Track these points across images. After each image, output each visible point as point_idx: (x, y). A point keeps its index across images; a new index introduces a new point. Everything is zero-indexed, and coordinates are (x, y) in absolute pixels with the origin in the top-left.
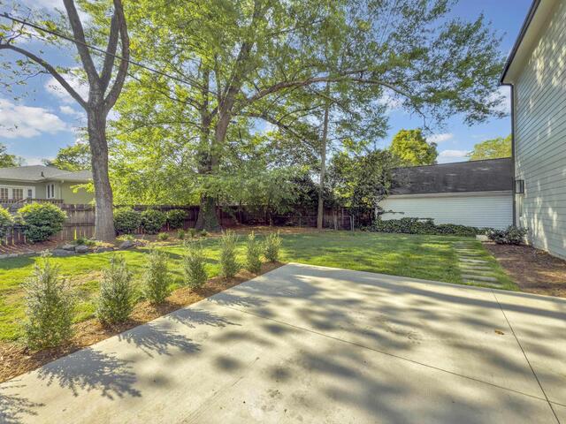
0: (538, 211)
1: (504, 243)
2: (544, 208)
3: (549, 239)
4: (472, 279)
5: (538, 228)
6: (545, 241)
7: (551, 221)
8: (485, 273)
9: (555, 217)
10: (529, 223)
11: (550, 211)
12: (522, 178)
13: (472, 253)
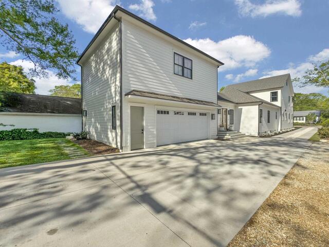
0: (93, 124)
1: (80, 139)
2: (95, 123)
3: (97, 135)
4: (75, 156)
5: (93, 131)
6: (95, 136)
7: (98, 128)
8: (79, 152)
9: (99, 126)
10: (89, 129)
11: (97, 124)
12: (86, 109)
13: (68, 145)
